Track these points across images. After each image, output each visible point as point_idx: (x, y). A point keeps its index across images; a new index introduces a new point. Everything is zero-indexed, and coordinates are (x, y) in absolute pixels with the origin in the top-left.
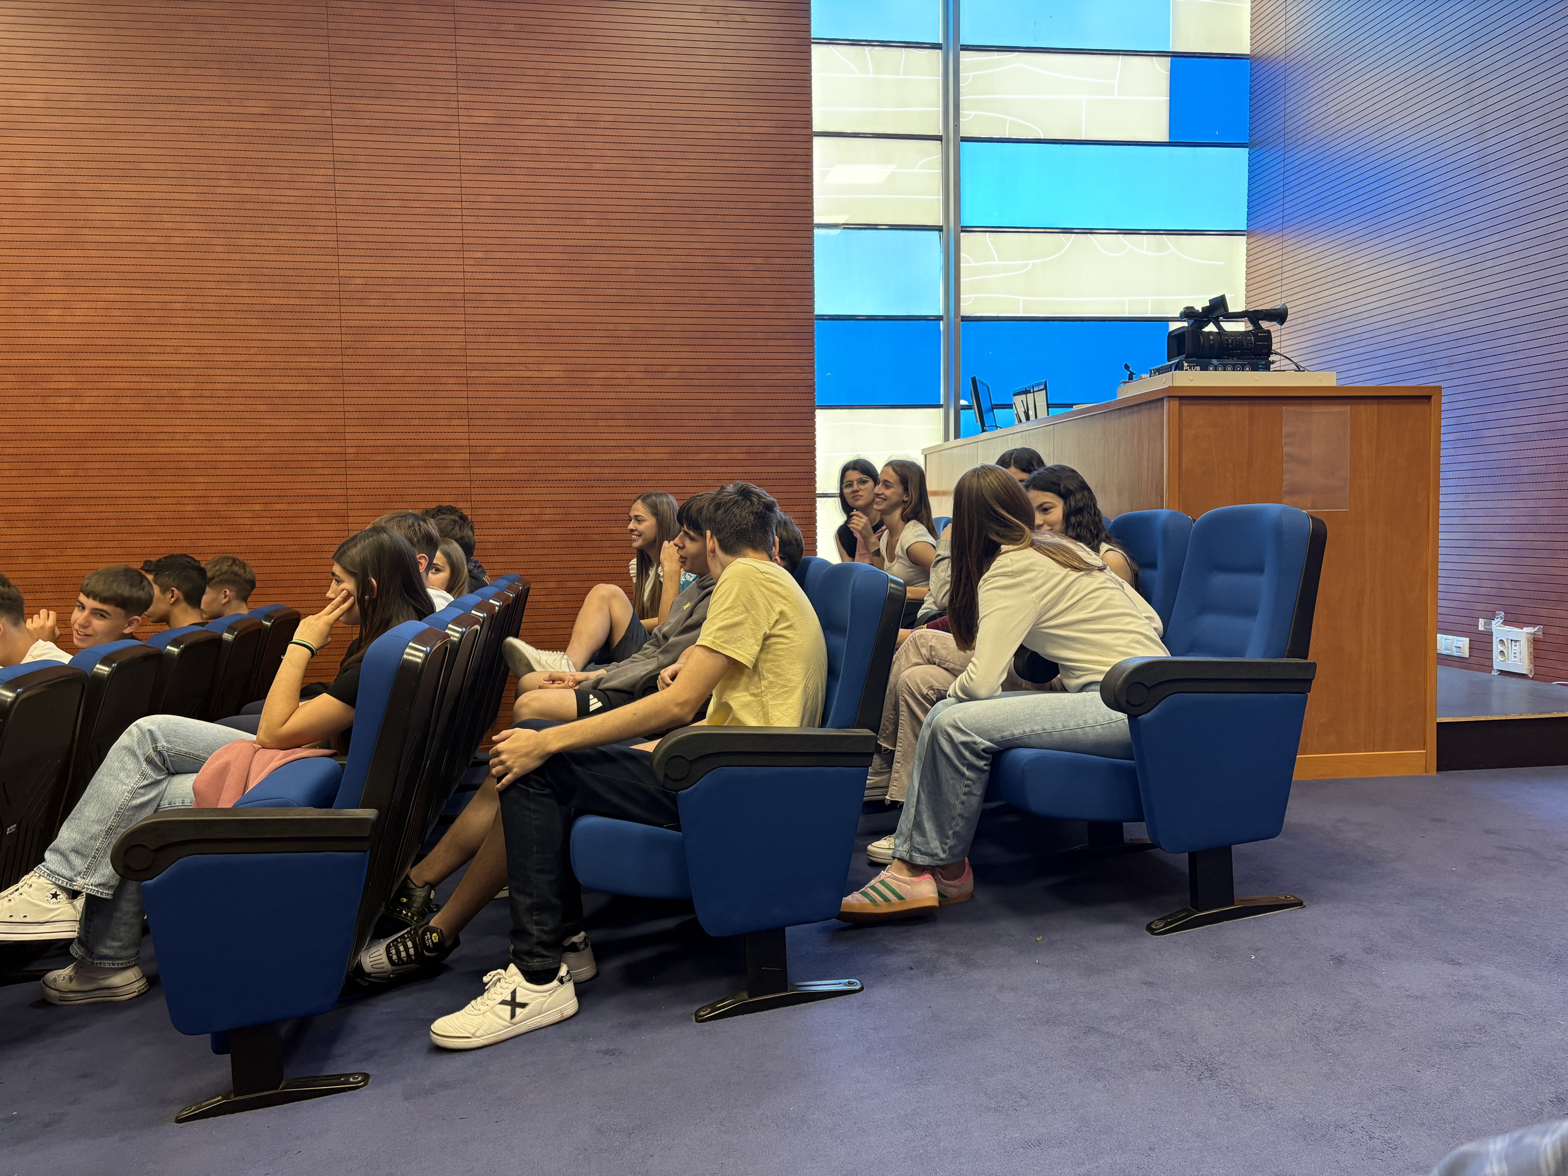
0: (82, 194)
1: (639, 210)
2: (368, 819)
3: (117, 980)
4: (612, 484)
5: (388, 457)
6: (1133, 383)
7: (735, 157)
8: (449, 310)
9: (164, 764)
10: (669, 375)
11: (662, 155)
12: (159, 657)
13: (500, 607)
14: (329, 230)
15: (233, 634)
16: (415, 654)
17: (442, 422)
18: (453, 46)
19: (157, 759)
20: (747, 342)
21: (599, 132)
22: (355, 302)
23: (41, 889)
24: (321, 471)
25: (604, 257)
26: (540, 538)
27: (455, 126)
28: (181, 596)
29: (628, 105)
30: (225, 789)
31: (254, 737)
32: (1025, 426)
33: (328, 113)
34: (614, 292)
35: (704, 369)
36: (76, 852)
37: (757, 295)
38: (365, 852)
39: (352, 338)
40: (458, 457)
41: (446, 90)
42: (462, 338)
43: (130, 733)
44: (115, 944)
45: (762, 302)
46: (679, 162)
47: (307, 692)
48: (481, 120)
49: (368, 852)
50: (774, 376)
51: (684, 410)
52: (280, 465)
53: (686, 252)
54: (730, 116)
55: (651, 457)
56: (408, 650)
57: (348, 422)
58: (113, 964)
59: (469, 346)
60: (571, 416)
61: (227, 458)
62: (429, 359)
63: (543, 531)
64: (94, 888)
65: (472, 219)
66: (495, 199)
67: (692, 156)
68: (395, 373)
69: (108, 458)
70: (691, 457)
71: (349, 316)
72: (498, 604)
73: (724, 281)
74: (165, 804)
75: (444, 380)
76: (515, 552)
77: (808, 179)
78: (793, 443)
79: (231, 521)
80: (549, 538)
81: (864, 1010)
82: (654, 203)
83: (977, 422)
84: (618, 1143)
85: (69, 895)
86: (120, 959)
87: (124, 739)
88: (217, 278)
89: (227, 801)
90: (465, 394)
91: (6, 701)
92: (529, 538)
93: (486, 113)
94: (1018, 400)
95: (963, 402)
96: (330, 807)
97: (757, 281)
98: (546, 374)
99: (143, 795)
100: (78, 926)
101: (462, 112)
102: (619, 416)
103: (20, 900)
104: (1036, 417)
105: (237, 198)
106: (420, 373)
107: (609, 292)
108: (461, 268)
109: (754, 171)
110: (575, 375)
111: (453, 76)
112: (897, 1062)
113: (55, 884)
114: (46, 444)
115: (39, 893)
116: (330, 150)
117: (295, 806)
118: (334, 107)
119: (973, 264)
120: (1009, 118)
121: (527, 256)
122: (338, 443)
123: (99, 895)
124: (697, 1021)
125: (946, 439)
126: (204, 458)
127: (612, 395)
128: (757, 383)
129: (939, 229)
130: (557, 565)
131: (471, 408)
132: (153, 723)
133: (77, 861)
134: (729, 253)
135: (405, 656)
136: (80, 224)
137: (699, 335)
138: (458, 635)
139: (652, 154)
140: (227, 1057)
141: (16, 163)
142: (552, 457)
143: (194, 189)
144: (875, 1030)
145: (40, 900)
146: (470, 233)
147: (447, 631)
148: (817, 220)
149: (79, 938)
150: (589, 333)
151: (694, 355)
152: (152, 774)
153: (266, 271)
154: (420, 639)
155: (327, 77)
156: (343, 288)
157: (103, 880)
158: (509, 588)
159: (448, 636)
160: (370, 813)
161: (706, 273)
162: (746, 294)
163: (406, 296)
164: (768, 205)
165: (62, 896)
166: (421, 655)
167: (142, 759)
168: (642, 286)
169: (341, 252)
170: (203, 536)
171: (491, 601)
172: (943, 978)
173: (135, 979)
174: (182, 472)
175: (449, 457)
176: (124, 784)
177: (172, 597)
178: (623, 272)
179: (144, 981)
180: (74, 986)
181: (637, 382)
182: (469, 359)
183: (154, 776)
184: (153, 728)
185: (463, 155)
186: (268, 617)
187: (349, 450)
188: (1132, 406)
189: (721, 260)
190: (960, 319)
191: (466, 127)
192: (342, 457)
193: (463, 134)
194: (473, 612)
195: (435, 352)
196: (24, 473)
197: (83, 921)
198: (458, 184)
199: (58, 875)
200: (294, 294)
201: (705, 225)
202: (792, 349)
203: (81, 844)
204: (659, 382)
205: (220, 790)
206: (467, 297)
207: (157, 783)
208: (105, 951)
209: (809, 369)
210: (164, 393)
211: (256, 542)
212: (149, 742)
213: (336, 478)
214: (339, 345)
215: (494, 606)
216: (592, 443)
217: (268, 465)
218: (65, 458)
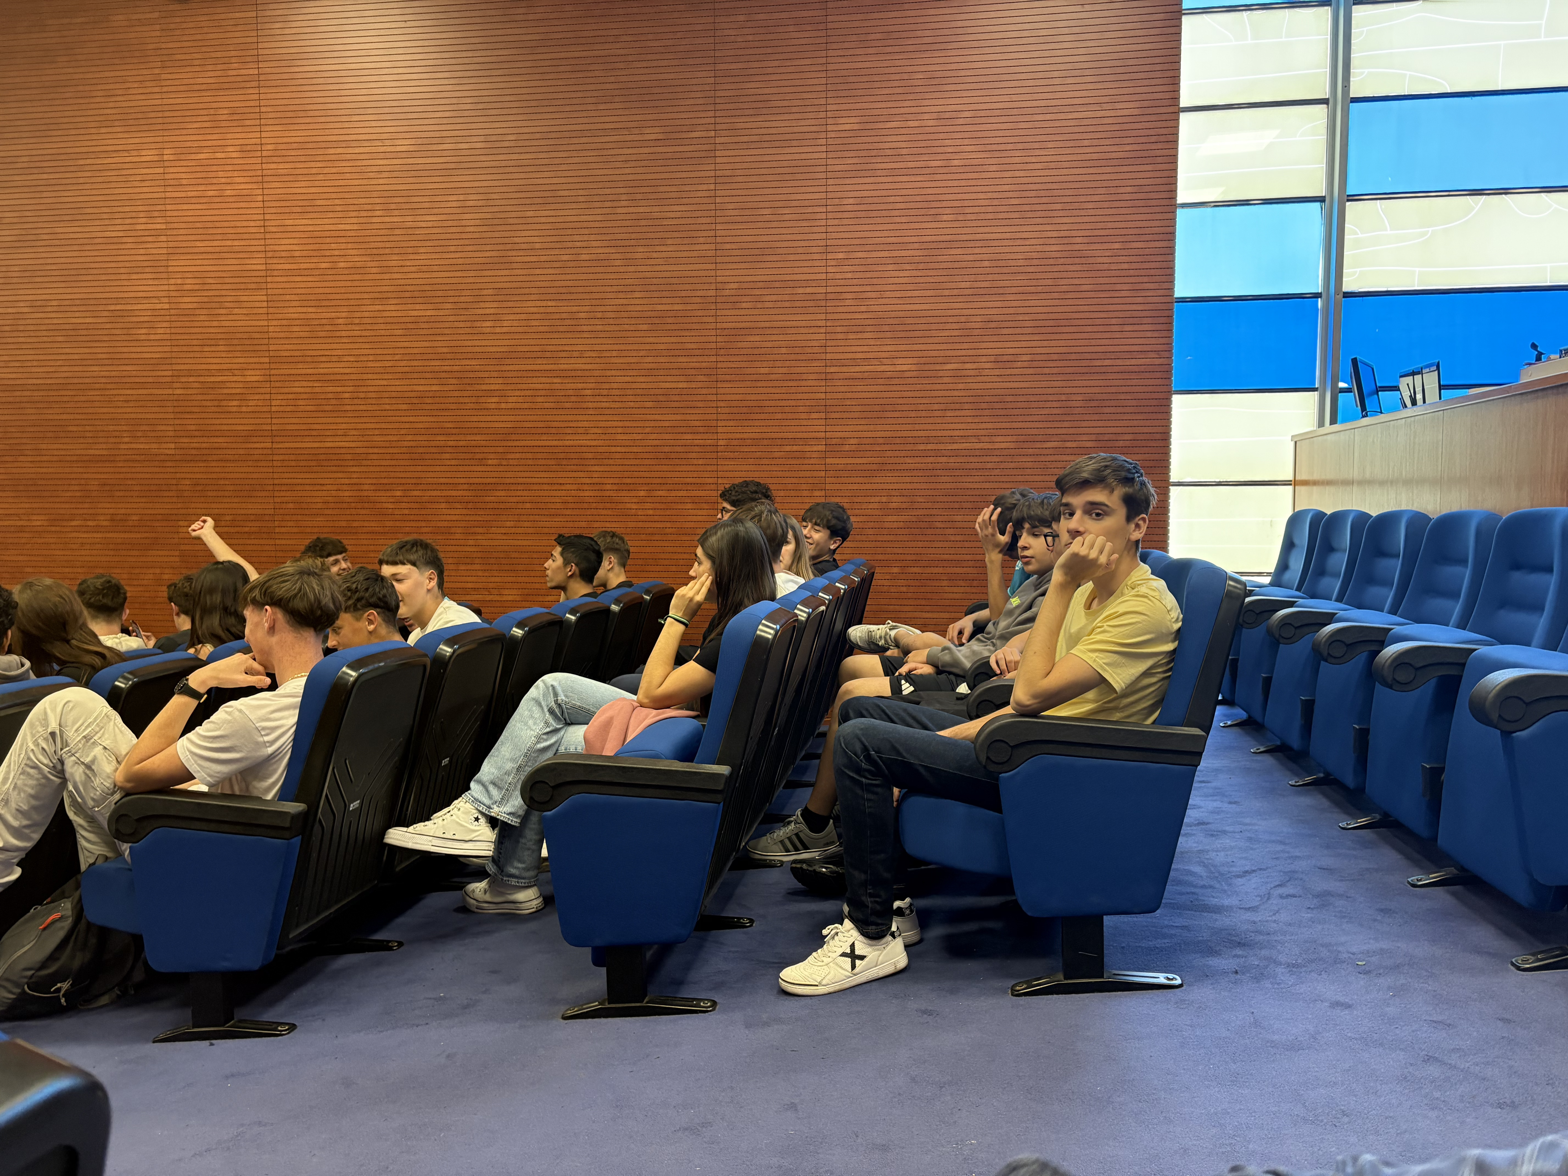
0: (511, 221)
1: (996, 202)
2: (723, 774)
3: (521, 896)
4: (958, 473)
5: (753, 449)
6: (1540, 365)
7: (1095, 142)
8: (811, 310)
9: (562, 715)
10: (1019, 364)
11: (1020, 146)
12: (559, 623)
13: (845, 590)
14: (709, 240)
15: (619, 606)
16: (767, 631)
17: (803, 416)
18: (824, 60)
19: (557, 711)
20: (1101, 328)
21: (958, 128)
22: (730, 306)
23: (467, 813)
24: (695, 462)
25: (959, 251)
26: (887, 525)
27: (823, 135)
28: (577, 572)
29: (987, 99)
30: (609, 739)
31: (634, 697)
32: (1410, 411)
33: (712, 134)
34: (968, 285)
35: (1055, 357)
36: (494, 783)
37: (1114, 280)
38: (719, 803)
39: (726, 339)
40: (815, 448)
41: (816, 102)
42: (822, 336)
43: (537, 687)
44: (520, 865)
45: (1118, 287)
46: (1038, 152)
47: (680, 660)
48: (847, 127)
49: (722, 804)
50: (1128, 362)
51: (1032, 398)
52: (662, 456)
53: (1041, 241)
54: (1091, 100)
55: (997, 446)
56: (761, 627)
57: (720, 417)
58: (518, 882)
59: (829, 343)
60: (921, 407)
61: (619, 449)
62: (793, 357)
63: (890, 518)
64: (506, 815)
65: (836, 222)
66: (858, 201)
67: (1050, 145)
68: (762, 371)
69: (526, 450)
70: (1038, 445)
71: (725, 319)
72: (843, 587)
73: (1079, 268)
74: (562, 749)
75: (805, 377)
76: (864, 538)
77: (1172, 160)
78: (1146, 430)
79: (621, 506)
80: (895, 525)
81: (1182, 1007)
82: (1011, 194)
83: (1357, 406)
84: (930, 1094)
85: (487, 819)
86: (524, 878)
87: (533, 692)
88: (615, 289)
89: (610, 750)
90: (823, 389)
91: (446, 655)
92: (876, 525)
93: (852, 120)
94: (1405, 383)
95: (1342, 385)
96: (692, 762)
97: (1113, 267)
98: (899, 368)
99: (546, 740)
100: (493, 846)
101: (830, 121)
102: (966, 406)
103: (451, 820)
104: (1424, 402)
105: (634, 216)
106: (784, 370)
107: (963, 285)
108: (823, 270)
109: (1114, 155)
110: (927, 367)
111: (823, 88)
112: (1211, 1061)
113: (477, 809)
114: (478, 437)
115: (463, 816)
116: (712, 167)
117: (662, 758)
118: (718, 127)
119: (1360, 235)
120: (1408, 73)
121: (886, 254)
122: (710, 436)
123: (510, 822)
124: (1012, 995)
125: (1321, 424)
126: (600, 449)
127: (961, 386)
128: (1110, 369)
129: (1321, 200)
130: (900, 551)
131: (829, 402)
132: (555, 679)
133: (494, 791)
134: (1086, 240)
135: (758, 632)
136: (509, 247)
137: (1051, 323)
138: (805, 615)
139: (1010, 147)
140: (604, 970)
141: (462, 198)
142: (902, 447)
143: (599, 211)
144: (1191, 1027)
145: (466, 822)
146: (834, 235)
147: (796, 611)
148: (1180, 200)
149: (493, 857)
150: (941, 326)
151: (1045, 343)
152: (553, 723)
153: (655, 281)
154: (771, 617)
155: (711, 100)
156: (719, 293)
157: (513, 810)
158: (855, 573)
159: (796, 615)
160: (724, 770)
161: (1062, 261)
162: (1102, 280)
163: (774, 298)
164: (1129, 189)
165: (482, 820)
166: (772, 632)
167: (546, 710)
168: (996, 277)
169: (719, 260)
170: (597, 518)
171: (837, 584)
172: (1270, 986)
173: (534, 897)
174: (582, 462)
175: (807, 448)
176: (532, 730)
177: (570, 571)
178: (977, 264)
179: (541, 899)
180: (488, 897)
181: (986, 372)
182: (829, 356)
183: (554, 725)
184: (555, 684)
185: (829, 162)
186: (647, 592)
187: (721, 442)
188: (1537, 391)
189: (1077, 247)
190: (1341, 295)
191: (833, 135)
192: (714, 449)
193: (830, 141)
194: (820, 594)
195: (797, 350)
196: (461, 462)
197: (497, 843)
198: (823, 189)
199: (480, 802)
200: (678, 300)
201: (1061, 213)
202: (1149, 334)
203: (498, 777)
204: (1009, 372)
205: (604, 741)
206: (829, 296)
207: (556, 731)
208: (513, 871)
209: (1166, 354)
210: (571, 392)
211: (640, 525)
212: (552, 695)
213: (709, 468)
214: (713, 346)
215: (839, 589)
216: (939, 433)
217: (651, 456)
218: (492, 450)
